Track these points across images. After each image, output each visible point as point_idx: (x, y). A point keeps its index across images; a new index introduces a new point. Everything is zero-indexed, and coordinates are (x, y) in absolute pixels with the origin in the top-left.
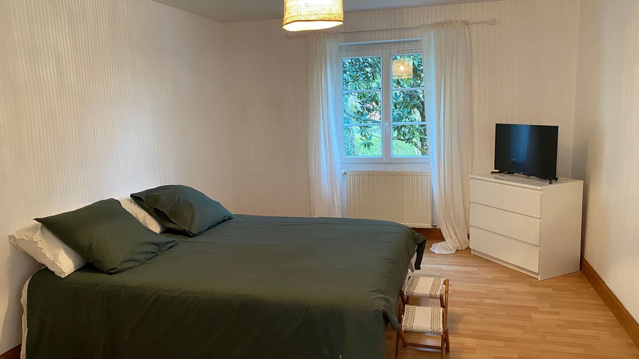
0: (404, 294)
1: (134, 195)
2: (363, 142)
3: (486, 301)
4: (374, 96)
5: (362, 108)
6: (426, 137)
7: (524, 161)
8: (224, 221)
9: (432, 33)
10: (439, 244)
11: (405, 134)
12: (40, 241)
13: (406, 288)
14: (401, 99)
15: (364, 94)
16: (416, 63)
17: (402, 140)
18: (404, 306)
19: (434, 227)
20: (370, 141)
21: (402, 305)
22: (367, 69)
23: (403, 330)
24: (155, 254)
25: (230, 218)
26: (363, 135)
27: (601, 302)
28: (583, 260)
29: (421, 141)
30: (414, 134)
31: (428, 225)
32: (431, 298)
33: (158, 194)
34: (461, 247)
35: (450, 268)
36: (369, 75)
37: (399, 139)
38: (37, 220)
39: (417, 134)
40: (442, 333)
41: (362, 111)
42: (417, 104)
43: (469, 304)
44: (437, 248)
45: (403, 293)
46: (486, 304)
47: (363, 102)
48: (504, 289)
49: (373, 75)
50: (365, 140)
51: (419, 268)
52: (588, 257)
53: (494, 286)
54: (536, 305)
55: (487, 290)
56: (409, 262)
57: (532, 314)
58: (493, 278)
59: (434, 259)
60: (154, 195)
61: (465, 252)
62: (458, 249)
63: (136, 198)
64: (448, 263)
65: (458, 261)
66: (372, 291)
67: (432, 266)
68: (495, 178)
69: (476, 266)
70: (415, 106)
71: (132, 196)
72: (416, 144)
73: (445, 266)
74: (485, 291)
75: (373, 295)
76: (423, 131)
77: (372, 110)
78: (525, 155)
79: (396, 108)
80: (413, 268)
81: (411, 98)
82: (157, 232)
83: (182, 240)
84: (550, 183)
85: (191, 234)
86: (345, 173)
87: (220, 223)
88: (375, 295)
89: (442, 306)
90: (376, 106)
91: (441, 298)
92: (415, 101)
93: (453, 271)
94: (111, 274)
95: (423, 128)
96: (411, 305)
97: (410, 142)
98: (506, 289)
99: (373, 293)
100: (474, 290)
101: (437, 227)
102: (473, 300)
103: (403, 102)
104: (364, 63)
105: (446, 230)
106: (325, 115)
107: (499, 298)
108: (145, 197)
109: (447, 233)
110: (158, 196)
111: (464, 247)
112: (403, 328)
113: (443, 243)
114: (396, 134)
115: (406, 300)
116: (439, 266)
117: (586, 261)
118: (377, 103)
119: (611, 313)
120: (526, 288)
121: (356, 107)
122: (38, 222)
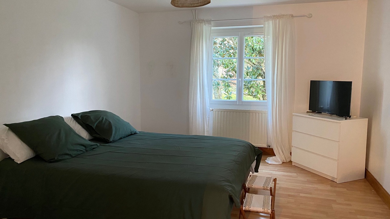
0: (246, 187)
1: (74, 115)
2: (226, 96)
3: (301, 195)
4: (234, 67)
5: (227, 75)
6: (266, 94)
7: (328, 108)
8: (132, 134)
9: (271, 22)
10: (271, 158)
11: (252, 92)
12: (6, 139)
13: (248, 182)
14: (251, 70)
15: (227, 65)
16: (261, 47)
17: (251, 96)
18: (246, 194)
19: (268, 147)
20: (230, 96)
21: (244, 193)
22: (230, 51)
23: (244, 209)
24: (82, 152)
25: (135, 133)
26: (226, 91)
27: (380, 199)
28: (367, 171)
29: (263, 97)
30: (258, 92)
31: (264, 146)
32: (264, 190)
33: (89, 115)
34: (286, 160)
35: (278, 173)
36: (232, 54)
37: (249, 95)
38: (6, 125)
39: (260, 92)
40: (270, 212)
41: (226, 77)
42: (261, 74)
43: (289, 196)
44: (270, 160)
45: (246, 185)
46: (301, 197)
47: (227, 71)
48: (313, 187)
49: (234, 55)
50: (228, 95)
51: (257, 172)
52: (370, 169)
53: (307, 185)
54: (335, 199)
55: (302, 188)
56: (250, 166)
57: (332, 205)
58: (306, 180)
59: (268, 167)
60: (87, 115)
61: (288, 164)
62: (284, 161)
63: (75, 116)
64: (276, 170)
65: (284, 169)
66: (223, 180)
67: (266, 171)
68: (309, 115)
69: (295, 173)
70: (260, 75)
71: (72, 115)
72: (259, 98)
73: (275, 172)
74: (301, 188)
75: (224, 183)
76: (264, 90)
77: (233, 76)
78: (329, 104)
79: (248, 75)
80: (253, 171)
81: (257, 69)
82: (86, 139)
83: (102, 144)
84: (346, 119)
85: (108, 141)
86: (212, 110)
87: (129, 136)
88: (225, 183)
89: (271, 195)
90: (235, 74)
91: (271, 191)
92: (260, 71)
93: (280, 175)
94: (51, 162)
95: (264, 88)
96: (250, 193)
97: (256, 97)
98: (315, 188)
99: (223, 182)
100: (294, 188)
101: (270, 147)
102: (293, 194)
103: (252, 72)
104: (229, 47)
105: (277, 149)
106: (201, 72)
107: (310, 194)
108: (81, 116)
109: (277, 151)
110: (89, 116)
111: (288, 160)
112: (244, 208)
113: (274, 157)
114: (247, 92)
115: (247, 190)
116: (271, 172)
117: (369, 172)
118: (236, 72)
119: (386, 207)
120: (329, 188)
121: (223, 74)
122: (6, 126)
